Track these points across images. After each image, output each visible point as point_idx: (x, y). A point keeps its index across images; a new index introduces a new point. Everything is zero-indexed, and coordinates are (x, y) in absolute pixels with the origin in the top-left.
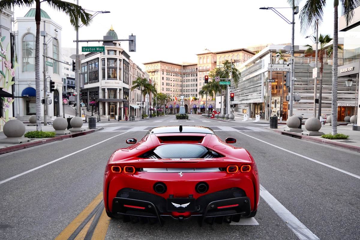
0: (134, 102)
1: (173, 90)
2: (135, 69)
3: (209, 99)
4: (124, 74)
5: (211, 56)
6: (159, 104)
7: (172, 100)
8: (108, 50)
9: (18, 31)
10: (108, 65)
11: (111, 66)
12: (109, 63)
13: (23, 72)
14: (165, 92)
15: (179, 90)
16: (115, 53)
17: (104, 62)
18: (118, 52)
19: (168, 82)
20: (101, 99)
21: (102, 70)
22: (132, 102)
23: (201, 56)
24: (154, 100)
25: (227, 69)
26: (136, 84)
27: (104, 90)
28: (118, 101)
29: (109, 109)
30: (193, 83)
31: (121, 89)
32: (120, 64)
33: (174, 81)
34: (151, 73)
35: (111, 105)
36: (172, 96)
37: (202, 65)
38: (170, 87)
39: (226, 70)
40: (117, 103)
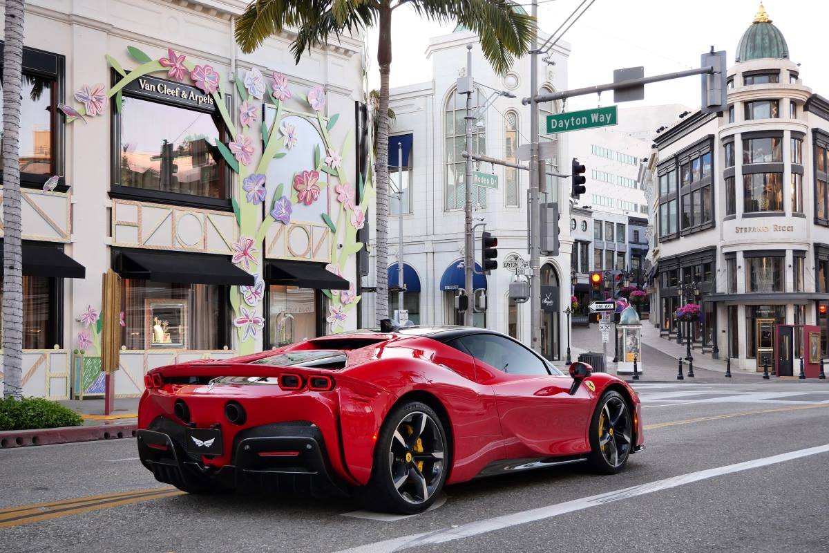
8: (746, 103)
9: (434, 82)
10: (745, 160)
11: (757, 161)
12: (750, 153)
13: (446, 210)
16: (774, 109)
17: (732, 151)
18: (786, 106)
20: (722, 295)
21: (726, 179)
27: (731, 257)
28: (791, 300)
29: (753, 335)
31: (803, 252)
32: (799, 152)
35: (760, 316)
40: (783, 307)
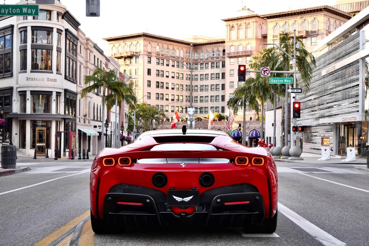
0: (87, 122)
1: (170, 98)
2: (91, 51)
3: (251, 118)
4: (68, 62)
5: (255, 23)
6: (141, 127)
7: (168, 120)
10: (33, 41)
11: (39, 42)
12: (35, 37)
14: (153, 102)
15: (185, 98)
16: (48, 15)
17: (26, 36)
18: (54, 15)
19: (160, 79)
20: (16, 114)
21: (20, 51)
22: (82, 121)
23: (234, 23)
24: (130, 119)
25: (287, 51)
26: (92, 83)
27: (23, 94)
28: (54, 118)
29: (34, 136)
30: (215, 82)
31: (60, 93)
32: (59, 40)
33: (173, 77)
34: (123, 60)
35: (37, 126)
36: (170, 111)
37: (236, 44)
38: (164, 91)
39: (284, 54)
40: (50, 122)
